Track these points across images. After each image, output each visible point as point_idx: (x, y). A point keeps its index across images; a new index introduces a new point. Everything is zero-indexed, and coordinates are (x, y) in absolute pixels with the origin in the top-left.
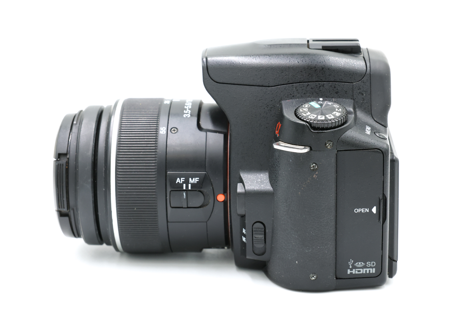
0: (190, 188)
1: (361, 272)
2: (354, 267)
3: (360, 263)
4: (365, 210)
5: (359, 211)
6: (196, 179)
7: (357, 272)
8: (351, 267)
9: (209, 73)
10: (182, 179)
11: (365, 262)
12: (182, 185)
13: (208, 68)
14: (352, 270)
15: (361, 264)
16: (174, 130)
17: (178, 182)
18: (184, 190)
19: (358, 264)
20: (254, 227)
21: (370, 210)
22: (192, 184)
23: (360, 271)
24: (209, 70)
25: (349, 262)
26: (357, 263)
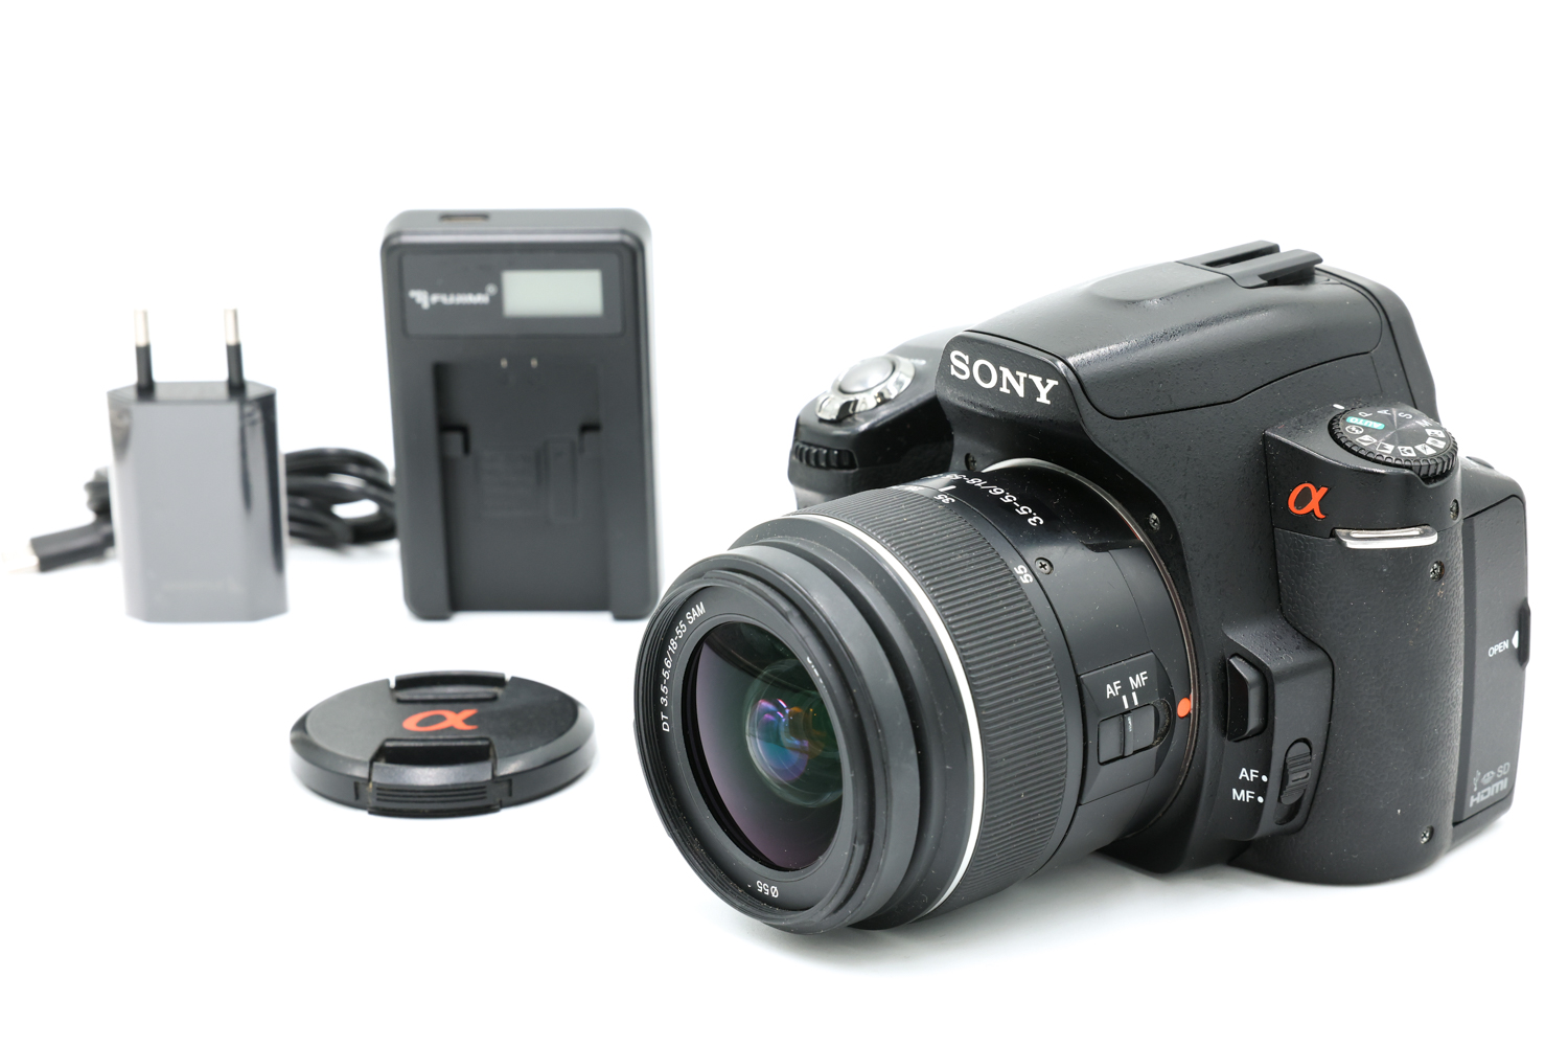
0: (1136, 703)
1: (1488, 795)
2: (1480, 787)
3: (1488, 774)
4: (1503, 644)
5: (1496, 650)
6: (1141, 674)
7: (1483, 798)
8: (1475, 789)
9: (1092, 399)
10: (1115, 683)
11: (1496, 769)
12: (1119, 698)
13: (1086, 385)
14: (1477, 796)
15: (1490, 775)
16: (1043, 566)
17: (1111, 695)
18: (1128, 712)
19: (1486, 777)
20: (1289, 756)
21: (1511, 642)
22: (1138, 691)
23: (1486, 794)
24: (1089, 391)
25: (1475, 779)
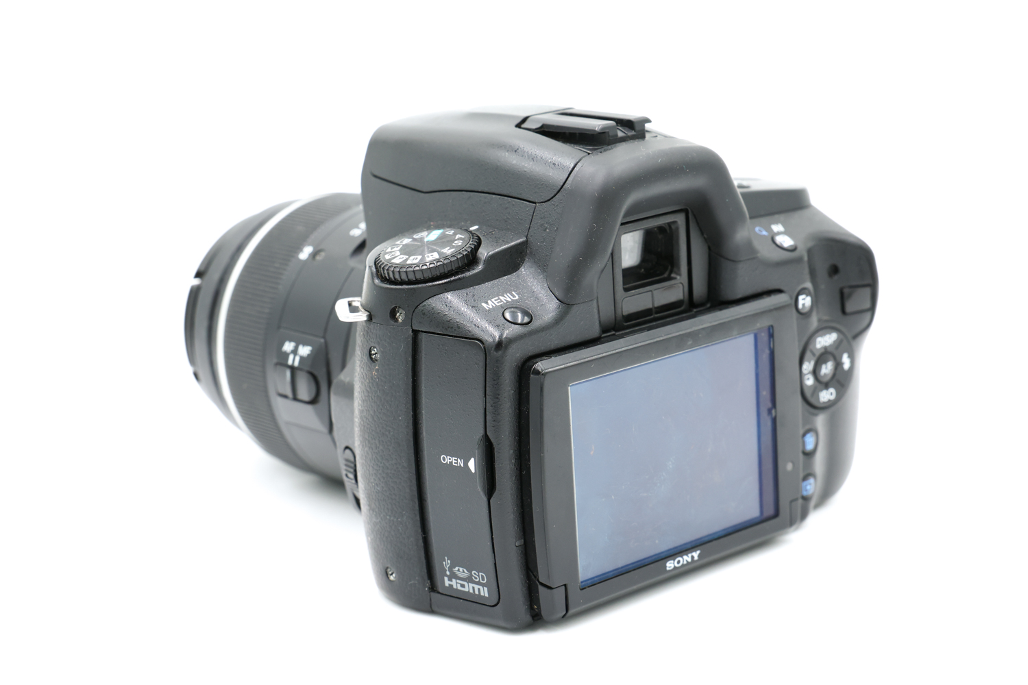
0: (297, 364)
1: (466, 589)
2: (453, 576)
3: (461, 569)
4: (457, 460)
5: (449, 461)
6: (308, 348)
7: (459, 588)
8: (448, 573)
10: (291, 344)
11: (470, 571)
12: (289, 355)
14: (452, 581)
15: (463, 572)
16: (320, 255)
17: (286, 349)
18: (290, 366)
19: (459, 570)
20: (344, 455)
21: (466, 463)
22: (301, 358)
23: (463, 586)
25: (444, 563)
26: (457, 568)
